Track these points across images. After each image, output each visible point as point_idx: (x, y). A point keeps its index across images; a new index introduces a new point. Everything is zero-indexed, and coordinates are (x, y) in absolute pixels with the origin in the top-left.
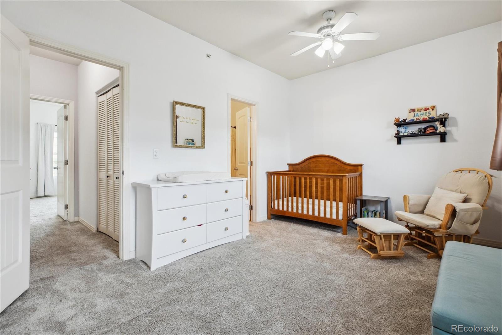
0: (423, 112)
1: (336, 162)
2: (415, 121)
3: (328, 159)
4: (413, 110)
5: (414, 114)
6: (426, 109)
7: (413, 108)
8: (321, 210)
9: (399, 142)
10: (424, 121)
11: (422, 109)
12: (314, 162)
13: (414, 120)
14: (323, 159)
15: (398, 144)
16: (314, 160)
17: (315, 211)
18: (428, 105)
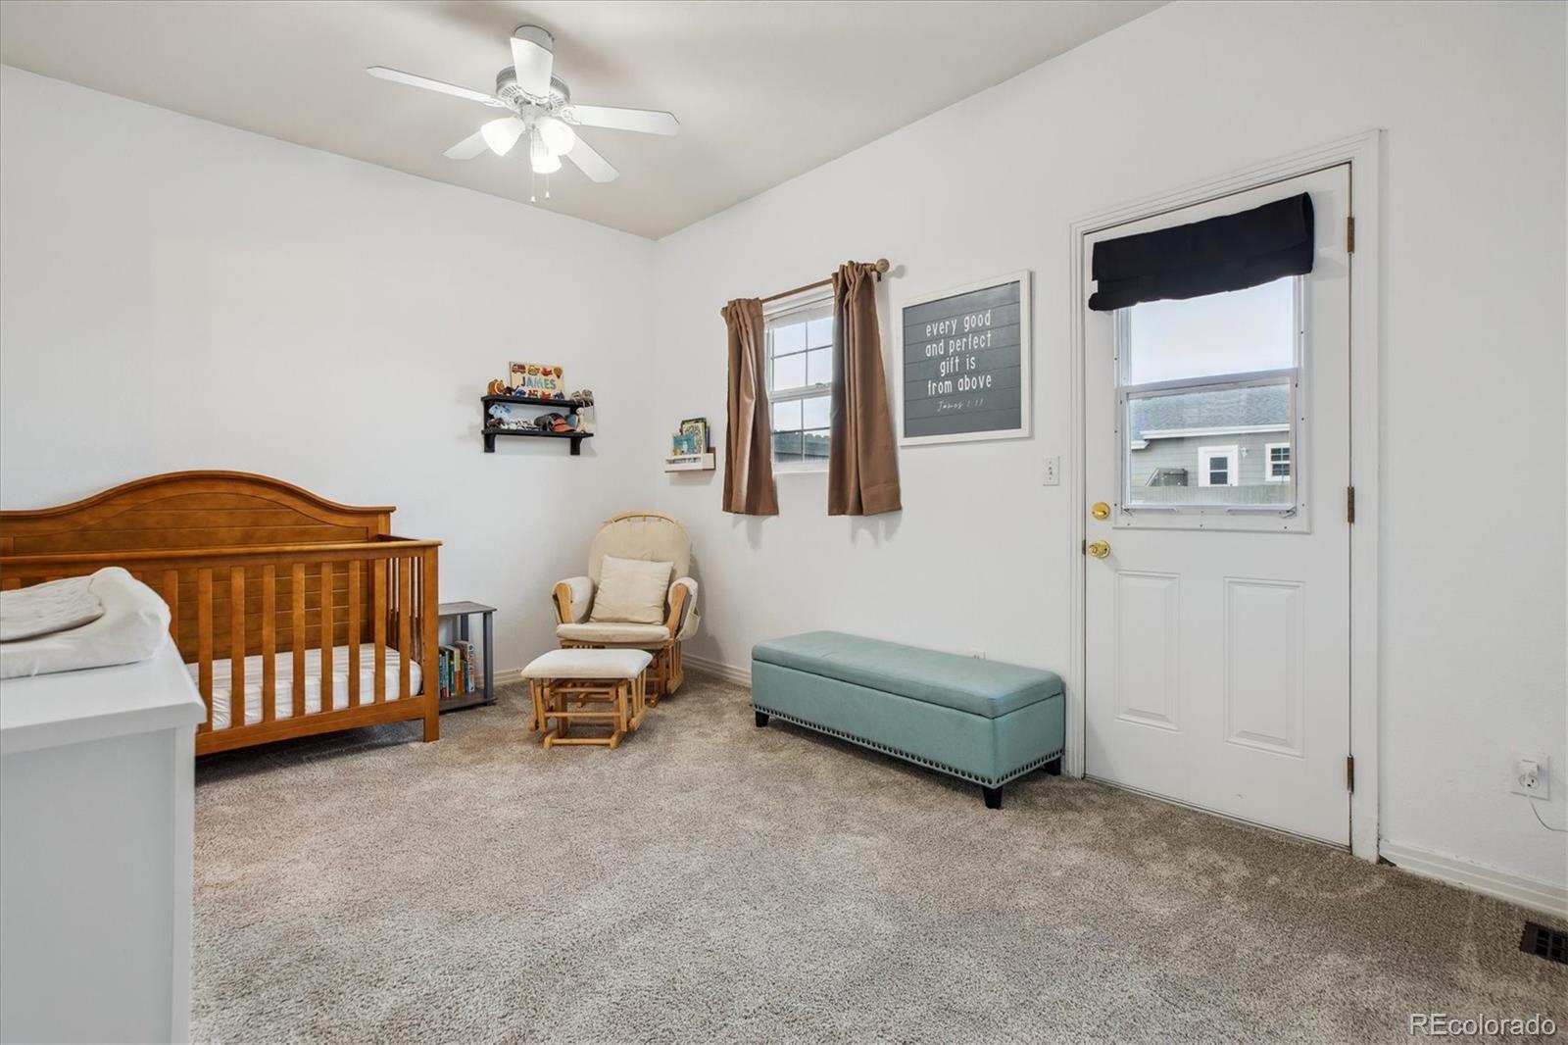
0: (540, 376)
1: (289, 501)
2: (527, 396)
3: (247, 490)
4: (521, 368)
5: (524, 378)
6: (546, 373)
7: (520, 361)
8: (334, 685)
9: (489, 447)
10: (544, 402)
11: (538, 370)
12: (164, 501)
13: (525, 393)
14: (223, 488)
15: (486, 451)
16: (169, 492)
17: (307, 696)
18: (551, 365)
